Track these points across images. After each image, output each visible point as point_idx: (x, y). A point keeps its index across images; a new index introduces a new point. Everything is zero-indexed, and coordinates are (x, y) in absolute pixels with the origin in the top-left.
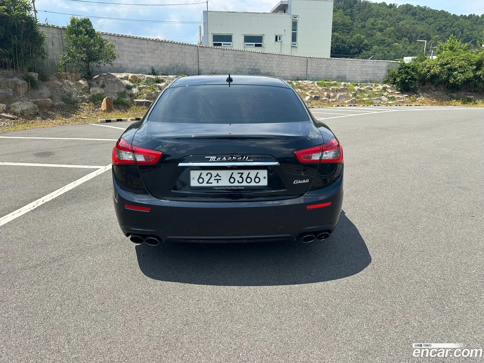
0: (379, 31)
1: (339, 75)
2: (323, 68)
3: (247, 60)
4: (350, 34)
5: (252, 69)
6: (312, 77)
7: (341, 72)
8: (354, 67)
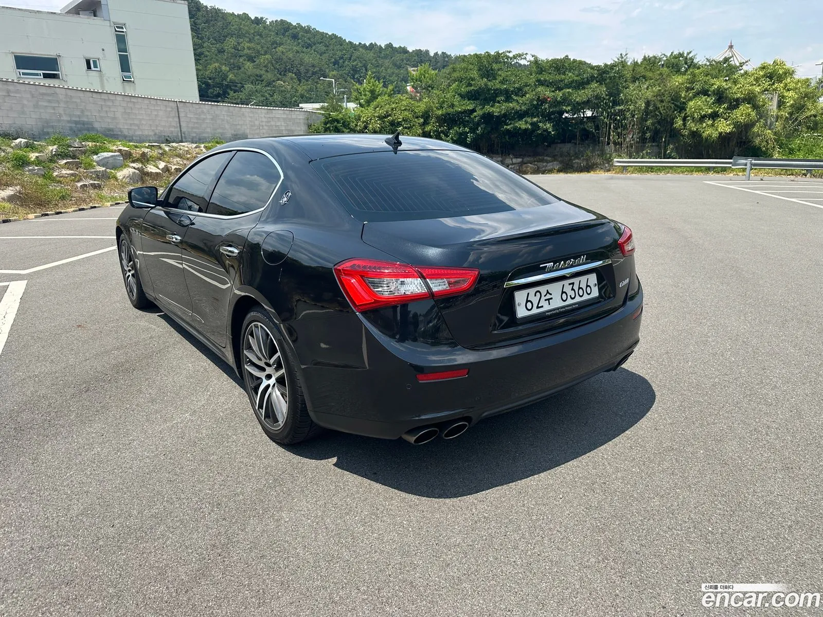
0: (248, 61)
1: (235, 133)
2: (208, 121)
3: (62, 105)
4: (201, 62)
5: (76, 123)
6: (191, 137)
7: (239, 127)
8: (256, 120)
